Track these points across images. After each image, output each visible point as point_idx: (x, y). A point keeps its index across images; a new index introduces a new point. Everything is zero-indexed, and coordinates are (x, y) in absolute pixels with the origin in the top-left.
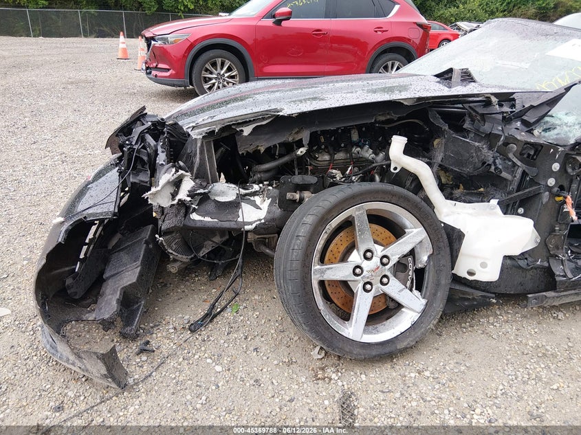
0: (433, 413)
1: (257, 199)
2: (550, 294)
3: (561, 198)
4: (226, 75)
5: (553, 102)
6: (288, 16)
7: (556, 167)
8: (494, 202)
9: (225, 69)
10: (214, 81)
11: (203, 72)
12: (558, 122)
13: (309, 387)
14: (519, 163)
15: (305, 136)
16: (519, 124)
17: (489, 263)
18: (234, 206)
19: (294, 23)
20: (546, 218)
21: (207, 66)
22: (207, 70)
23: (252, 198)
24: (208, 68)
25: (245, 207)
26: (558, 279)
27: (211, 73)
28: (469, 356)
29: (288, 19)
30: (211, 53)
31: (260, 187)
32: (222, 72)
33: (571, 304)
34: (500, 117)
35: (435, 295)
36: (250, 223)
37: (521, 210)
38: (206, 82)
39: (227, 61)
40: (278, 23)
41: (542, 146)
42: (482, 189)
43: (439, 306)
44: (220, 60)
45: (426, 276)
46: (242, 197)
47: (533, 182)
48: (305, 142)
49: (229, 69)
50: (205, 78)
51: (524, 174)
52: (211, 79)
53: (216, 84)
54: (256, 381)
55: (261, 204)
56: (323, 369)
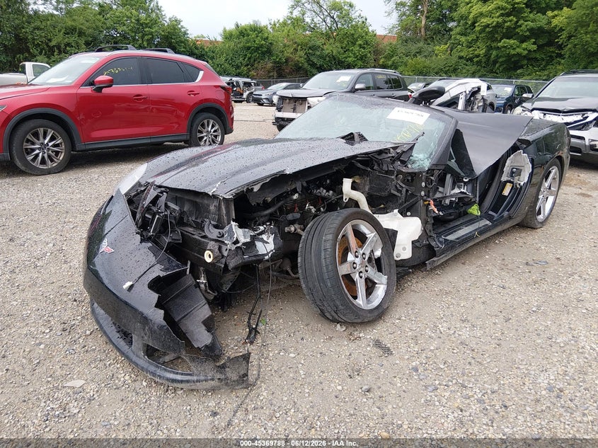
0: (421, 334)
1: (264, 237)
2: (435, 259)
3: (427, 202)
4: (50, 144)
5: (411, 148)
6: (110, 84)
7: (423, 184)
8: (396, 211)
9: (48, 138)
10: (37, 151)
11: (25, 144)
12: (416, 159)
13: (353, 346)
14: (404, 186)
15: (298, 185)
16: (399, 162)
17: (406, 247)
18: (250, 245)
19: (117, 89)
20: (423, 215)
21: (28, 137)
22: (28, 141)
23: (260, 237)
24: (29, 138)
25: (259, 245)
26: (435, 249)
27: (33, 143)
28: (414, 304)
29: (111, 86)
30: (31, 124)
31: (265, 228)
32: (46, 142)
33: (446, 262)
34: (389, 160)
35: (390, 272)
36: (267, 254)
37: (409, 214)
38: (28, 153)
39: (49, 130)
40: (99, 90)
41: (415, 173)
42: (382, 206)
43: (395, 278)
44: (42, 130)
45: (382, 261)
46: (254, 238)
47: (413, 195)
48: (299, 190)
49: (53, 139)
50: (26, 149)
51: (407, 191)
52: (33, 150)
53: (41, 154)
54: (321, 353)
55: (268, 239)
56: (351, 335)
